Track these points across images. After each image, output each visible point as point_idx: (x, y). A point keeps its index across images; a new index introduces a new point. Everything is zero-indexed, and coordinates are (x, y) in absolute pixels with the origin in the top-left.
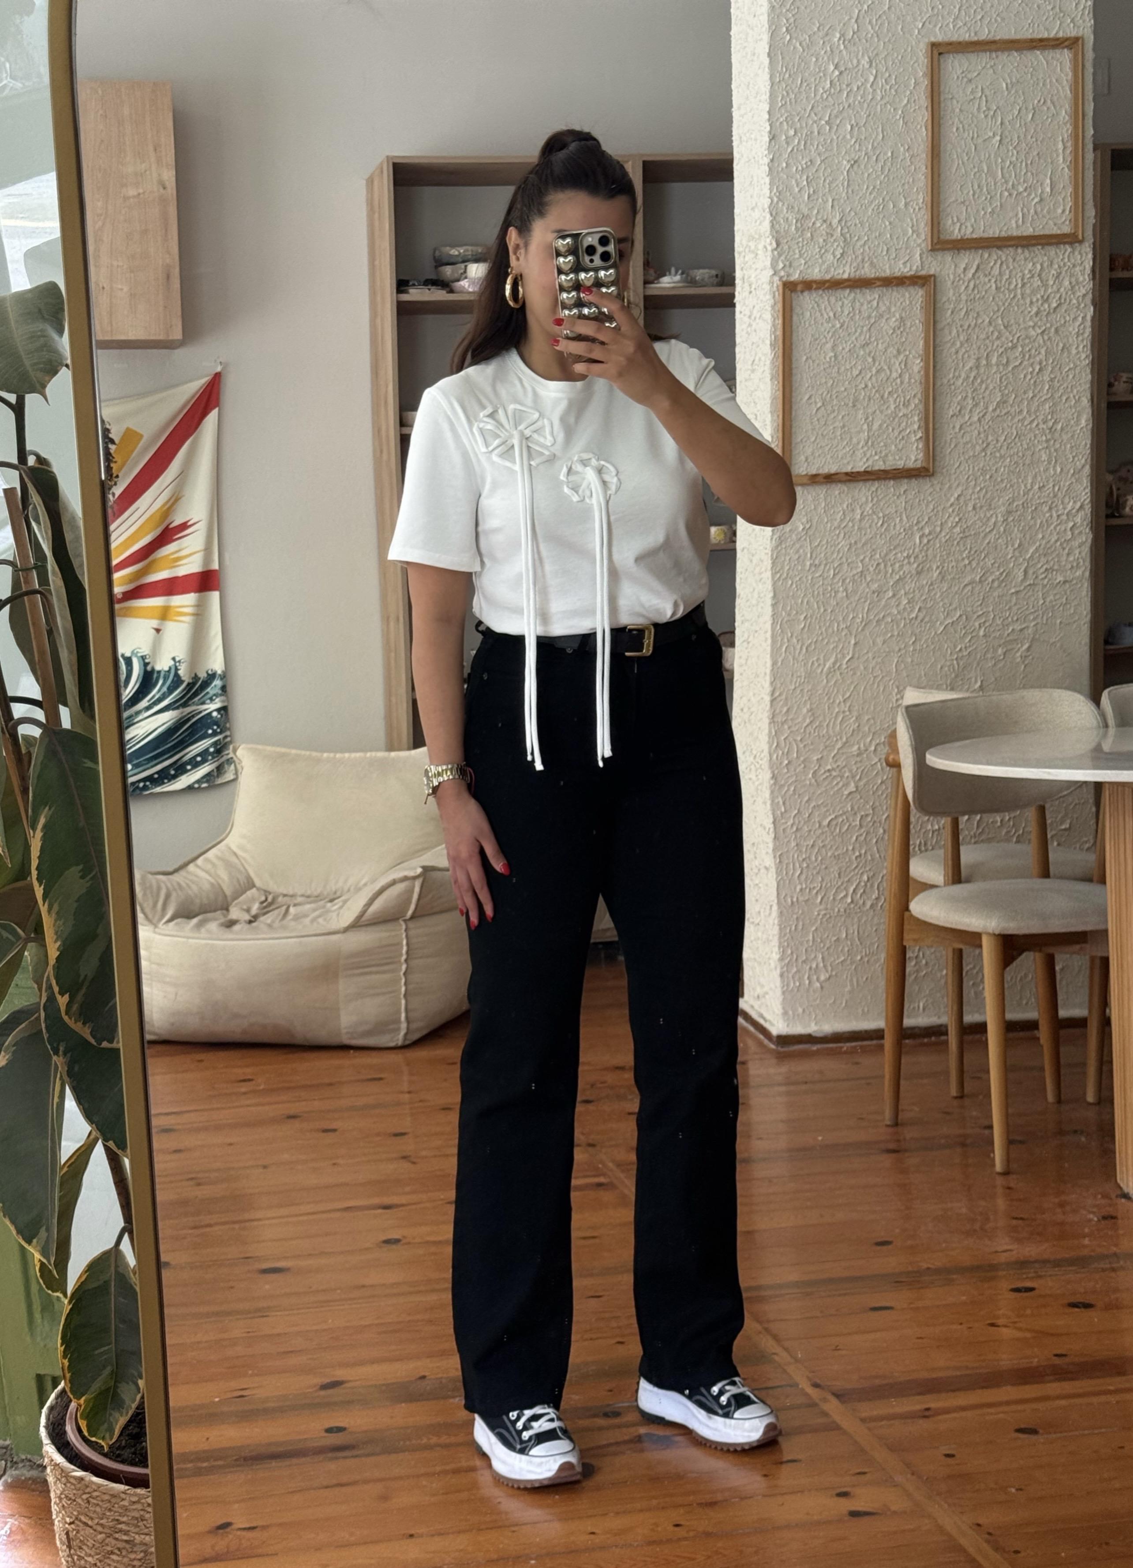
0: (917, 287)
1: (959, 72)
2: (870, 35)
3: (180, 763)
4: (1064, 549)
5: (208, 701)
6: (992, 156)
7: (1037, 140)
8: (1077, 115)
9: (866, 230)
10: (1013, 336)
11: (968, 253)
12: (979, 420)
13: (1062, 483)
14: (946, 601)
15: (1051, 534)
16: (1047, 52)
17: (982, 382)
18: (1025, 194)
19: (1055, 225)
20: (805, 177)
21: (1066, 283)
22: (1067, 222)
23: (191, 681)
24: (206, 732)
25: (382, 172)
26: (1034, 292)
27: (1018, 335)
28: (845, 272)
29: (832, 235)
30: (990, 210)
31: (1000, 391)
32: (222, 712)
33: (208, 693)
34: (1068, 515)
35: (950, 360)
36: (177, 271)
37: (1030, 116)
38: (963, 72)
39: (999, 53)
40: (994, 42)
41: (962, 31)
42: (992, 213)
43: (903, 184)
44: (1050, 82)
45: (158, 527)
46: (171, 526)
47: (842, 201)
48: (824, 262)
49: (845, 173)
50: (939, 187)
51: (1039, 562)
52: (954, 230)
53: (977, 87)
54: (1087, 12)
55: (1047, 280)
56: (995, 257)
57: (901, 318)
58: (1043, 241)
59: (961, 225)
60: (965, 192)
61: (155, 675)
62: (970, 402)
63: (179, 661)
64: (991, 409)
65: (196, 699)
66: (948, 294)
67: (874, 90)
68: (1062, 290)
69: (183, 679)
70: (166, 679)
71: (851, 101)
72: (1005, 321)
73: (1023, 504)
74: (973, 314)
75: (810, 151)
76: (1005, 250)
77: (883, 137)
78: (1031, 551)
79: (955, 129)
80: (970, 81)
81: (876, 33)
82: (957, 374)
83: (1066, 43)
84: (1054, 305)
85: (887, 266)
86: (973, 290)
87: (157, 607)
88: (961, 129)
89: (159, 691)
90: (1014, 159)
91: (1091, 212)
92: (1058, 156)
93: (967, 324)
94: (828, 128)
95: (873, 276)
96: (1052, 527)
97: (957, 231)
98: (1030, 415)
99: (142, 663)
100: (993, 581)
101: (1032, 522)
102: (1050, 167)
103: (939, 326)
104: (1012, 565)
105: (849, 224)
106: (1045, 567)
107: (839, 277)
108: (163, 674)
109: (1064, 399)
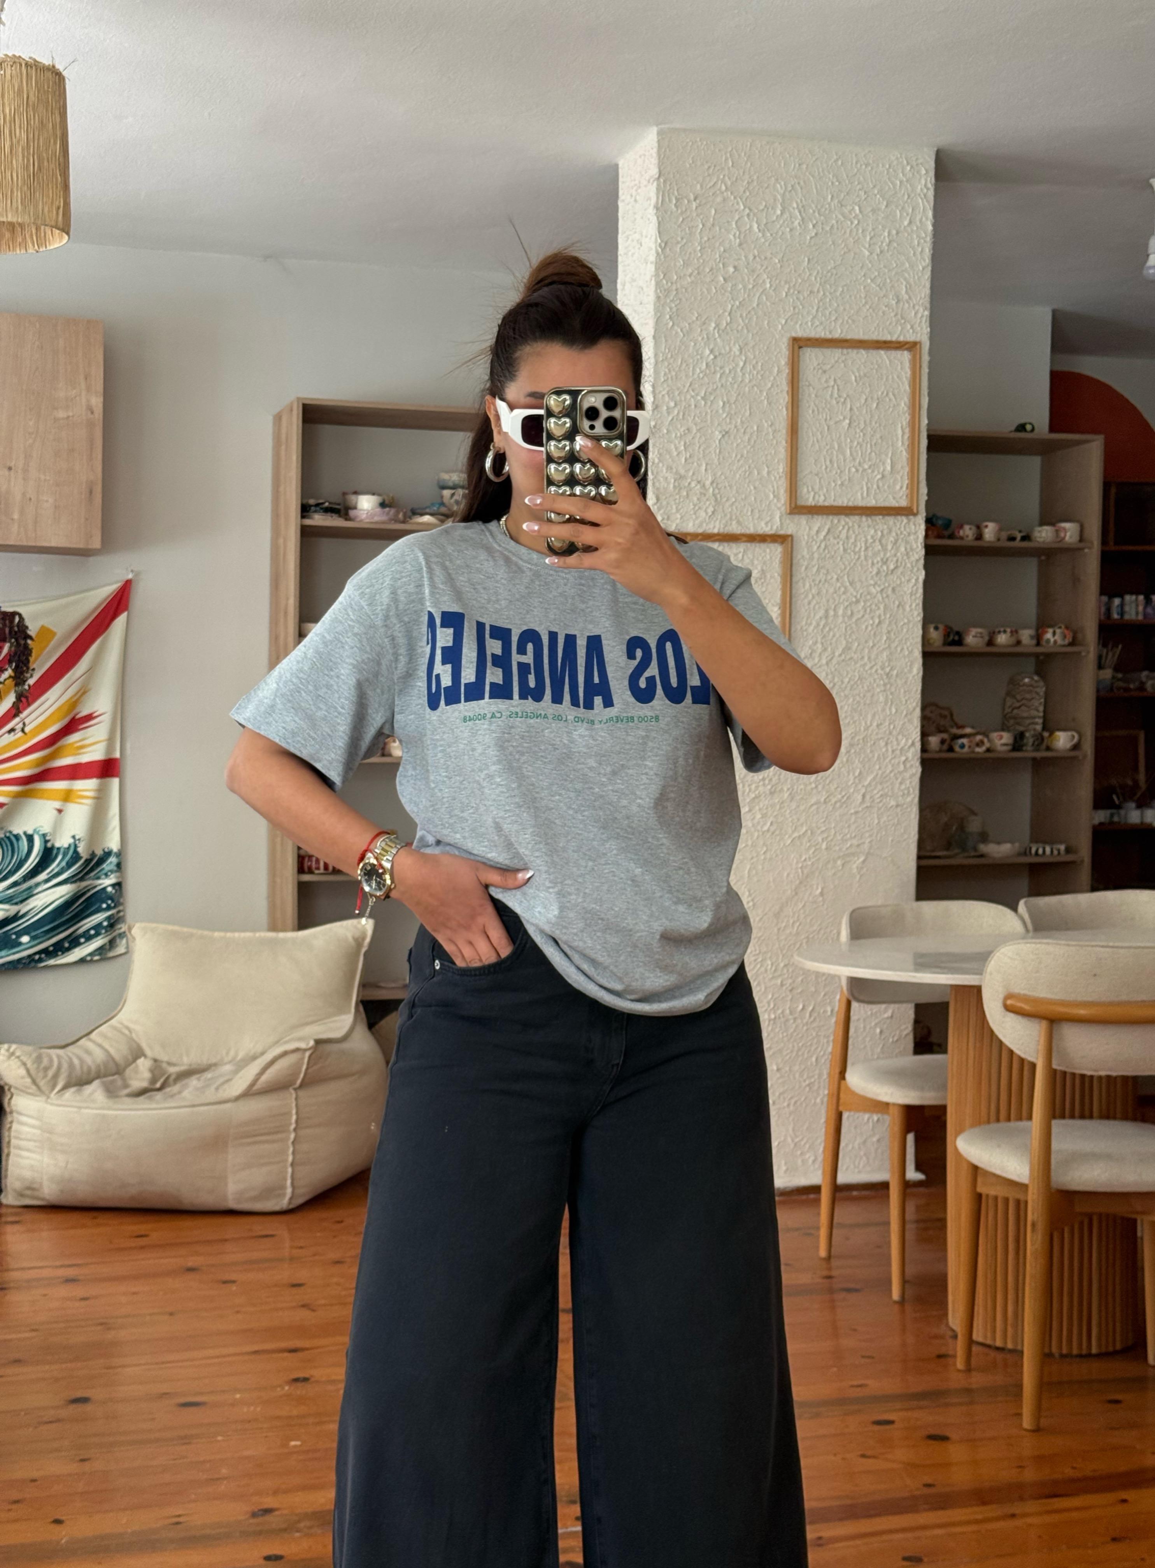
0: (776, 545)
1: (815, 364)
2: (740, 328)
3: (73, 937)
4: (897, 779)
5: (103, 877)
6: (843, 437)
7: (880, 425)
8: (914, 406)
9: (734, 492)
10: (857, 592)
11: (820, 517)
12: (827, 664)
13: (896, 723)
14: (794, 817)
15: (886, 766)
16: (889, 352)
17: (830, 629)
18: (870, 471)
19: (894, 498)
20: (682, 443)
21: (903, 549)
22: (904, 497)
23: (89, 857)
24: (100, 906)
25: (291, 410)
26: (875, 554)
27: (861, 591)
28: (715, 527)
29: (705, 495)
30: (839, 483)
31: (845, 639)
32: (117, 887)
33: (103, 869)
34: (902, 749)
35: (803, 610)
36: (98, 489)
37: (875, 405)
38: (819, 364)
39: (850, 350)
40: (846, 341)
41: (819, 329)
42: (842, 484)
43: (767, 455)
44: (893, 378)
45: (65, 717)
46: (78, 717)
47: (714, 466)
48: (697, 518)
49: (717, 442)
50: (796, 458)
51: (875, 788)
52: (809, 498)
53: (830, 378)
54: (924, 319)
55: (887, 545)
56: (843, 523)
57: (763, 570)
58: (885, 512)
59: (815, 493)
60: (819, 466)
61: (55, 852)
62: (819, 645)
63: (78, 840)
64: (837, 654)
65: (92, 874)
66: (802, 553)
67: (744, 374)
68: (899, 554)
69: (82, 855)
70: (65, 855)
71: (723, 381)
72: (851, 579)
73: (863, 739)
74: (823, 571)
75: (688, 421)
76: (852, 517)
77: (750, 414)
78: (869, 779)
79: (811, 412)
80: (825, 372)
81: (746, 325)
82: (809, 621)
83: (907, 346)
84: (892, 567)
85: (751, 526)
86: (824, 550)
87: (61, 790)
88: (816, 412)
89: (58, 865)
90: (861, 440)
91: (924, 490)
92: (897, 440)
93: (818, 580)
94: (703, 403)
95: (739, 532)
96: (887, 760)
97: (811, 499)
98: (870, 662)
99: (43, 840)
100: (836, 803)
101: (871, 755)
102: (891, 448)
103: (794, 579)
104: (852, 790)
105: (719, 486)
106: (881, 793)
107: (710, 531)
108: (62, 851)
109: (899, 649)
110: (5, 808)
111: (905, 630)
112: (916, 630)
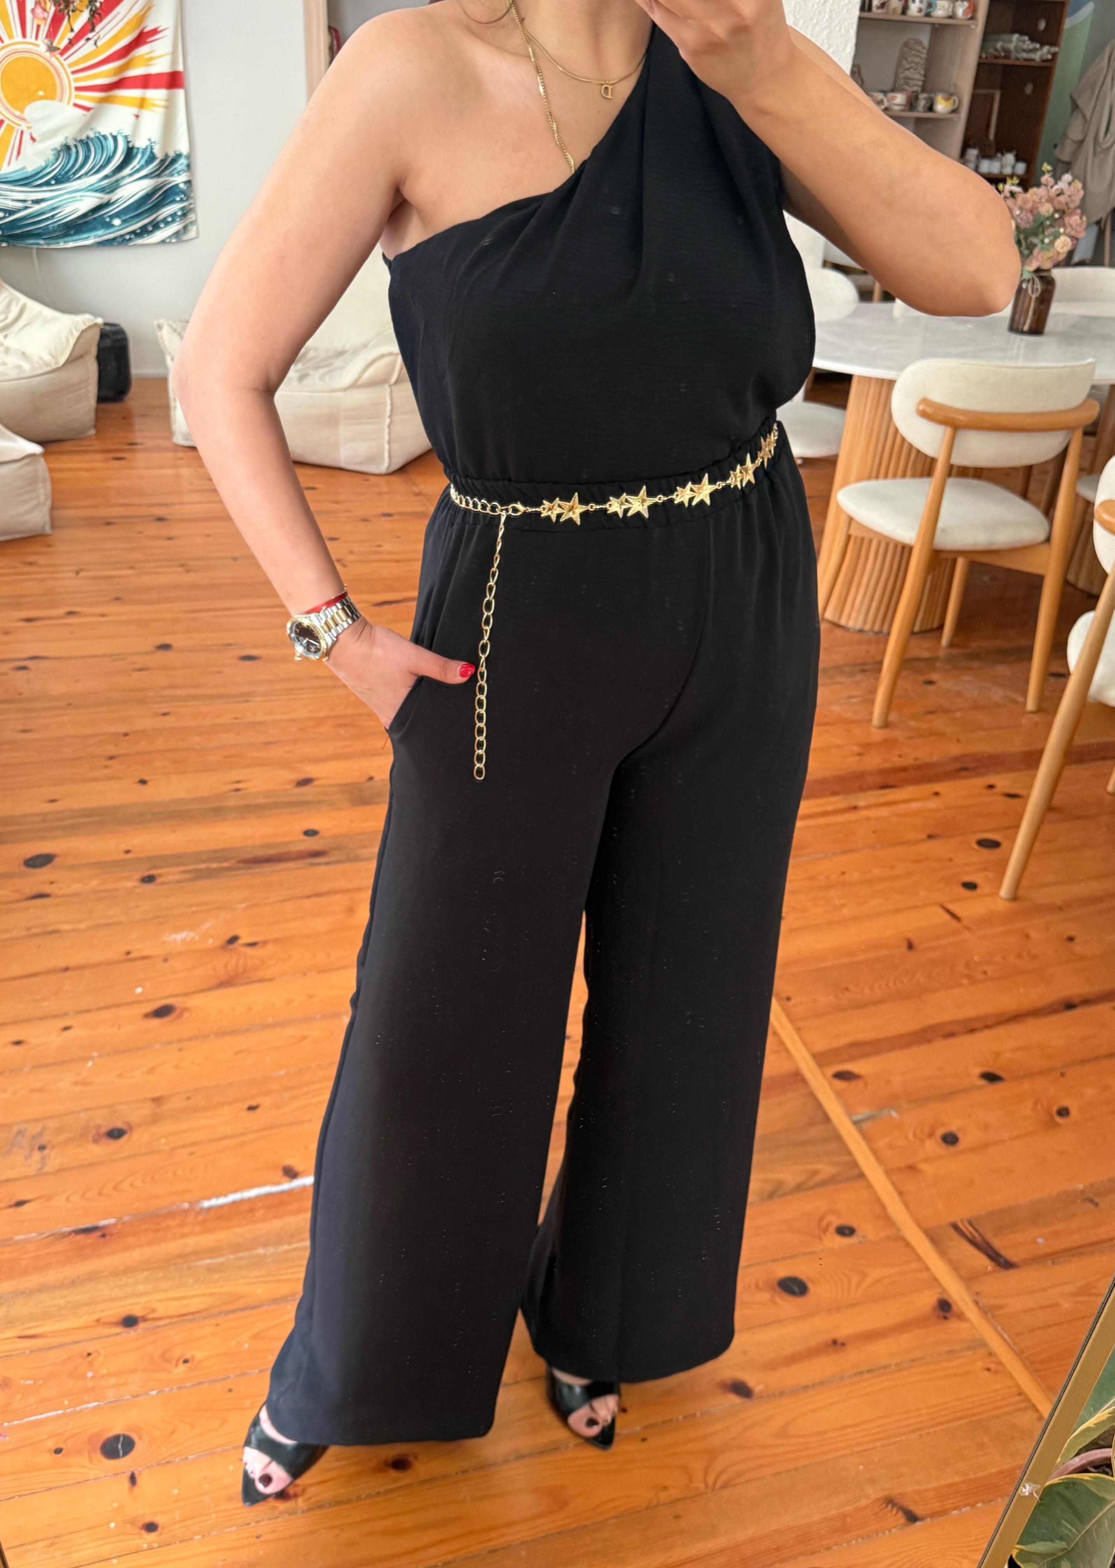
3: (155, 222)
5: (176, 175)
23: (163, 158)
24: (175, 199)
32: (188, 184)
33: (175, 169)
45: (134, 30)
46: (145, 31)
61: (135, 151)
63: (154, 142)
65: (167, 172)
69: (157, 155)
70: (144, 154)
87: (136, 97)
89: (139, 162)
99: (126, 142)
108: (141, 150)
109: (838, 28)
110: (91, 111)
111: (845, 11)
112: (854, 10)
